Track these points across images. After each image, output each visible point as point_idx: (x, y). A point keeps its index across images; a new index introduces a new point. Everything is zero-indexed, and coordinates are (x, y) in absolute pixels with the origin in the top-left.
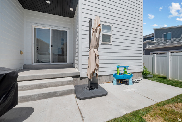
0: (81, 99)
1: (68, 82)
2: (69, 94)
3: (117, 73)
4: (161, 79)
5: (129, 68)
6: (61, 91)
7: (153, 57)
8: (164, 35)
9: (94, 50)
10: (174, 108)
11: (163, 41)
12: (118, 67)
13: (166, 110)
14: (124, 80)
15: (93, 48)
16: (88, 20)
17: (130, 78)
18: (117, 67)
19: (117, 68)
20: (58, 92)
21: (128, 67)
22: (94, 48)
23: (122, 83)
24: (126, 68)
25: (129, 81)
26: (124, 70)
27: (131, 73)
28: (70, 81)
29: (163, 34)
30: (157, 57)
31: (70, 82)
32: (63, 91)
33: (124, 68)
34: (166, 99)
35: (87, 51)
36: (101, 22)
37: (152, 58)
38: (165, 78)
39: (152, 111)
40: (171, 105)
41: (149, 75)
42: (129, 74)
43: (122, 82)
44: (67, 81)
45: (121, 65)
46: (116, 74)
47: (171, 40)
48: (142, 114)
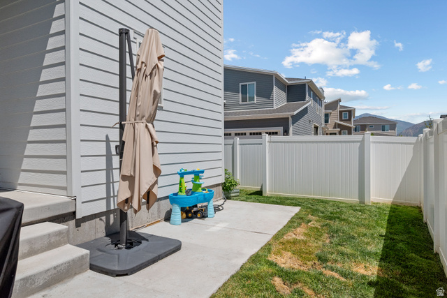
0: (127, 275)
1: (53, 240)
2: (76, 274)
3: (181, 191)
4: (254, 196)
5: (204, 175)
6: (49, 270)
7: (233, 145)
8: (242, 85)
9: (147, 126)
10: (294, 236)
11: (240, 103)
12: (182, 175)
13: (288, 242)
14: (195, 209)
15: (144, 120)
16: (116, 28)
17: (209, 201)
18: (179, 174)
19: (179, 176)
20: (41, 273)
21: (202, 172)
22: (148, 121)
23: (192, 218)
24: (197, 174)
25: (208, 207)
26: (194, 181)
27: (207, 187)
28: (59, 233)
29: (240, 84)
30: (240, 144)
31: (58, 238)
32: (55, 268)
33: (193, 176)
34: (280, 227)
35: (113, 128)
36: (136, 36)
37: (231, 146)
38: (260, 193)
39: (274, 249)
40: (291, 234)
41: (235, 191)
42: (204, 190)
43: (190, 215)
44: (49, 235)
45: (190, 168)
46: (176, 194)
47: (255, 102)
48: (265, 256)
